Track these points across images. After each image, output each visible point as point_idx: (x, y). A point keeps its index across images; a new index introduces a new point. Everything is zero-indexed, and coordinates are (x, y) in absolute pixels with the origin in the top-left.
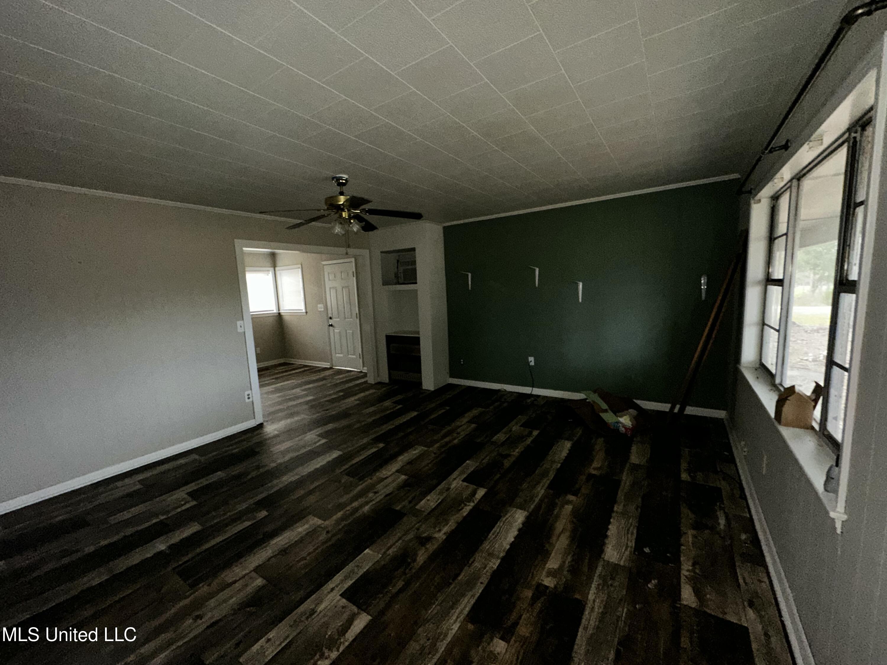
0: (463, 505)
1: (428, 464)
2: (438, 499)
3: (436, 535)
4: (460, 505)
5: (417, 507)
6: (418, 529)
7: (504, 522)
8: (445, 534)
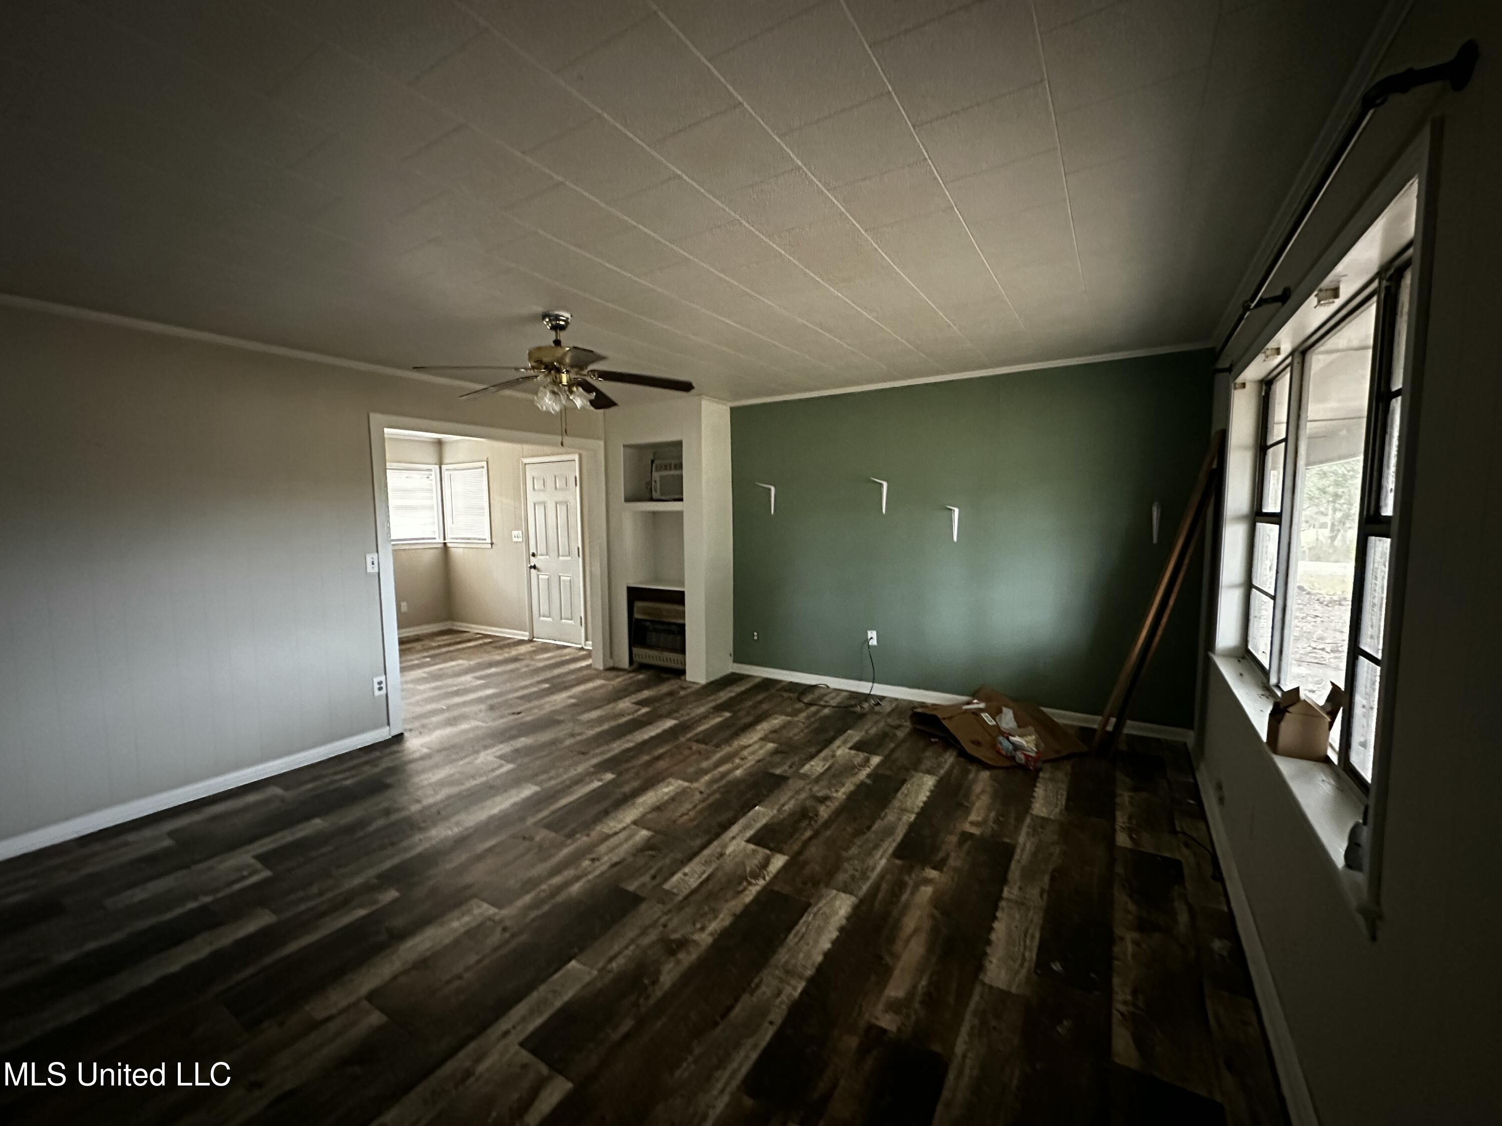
0: (745, 883)
1: (689, 810)
2: (704, 872)
3: (696, 937)
4: (740, 884)
5: (667, 886)
6: (665, 926)
7: (815, 914)
8: (711, 934)
